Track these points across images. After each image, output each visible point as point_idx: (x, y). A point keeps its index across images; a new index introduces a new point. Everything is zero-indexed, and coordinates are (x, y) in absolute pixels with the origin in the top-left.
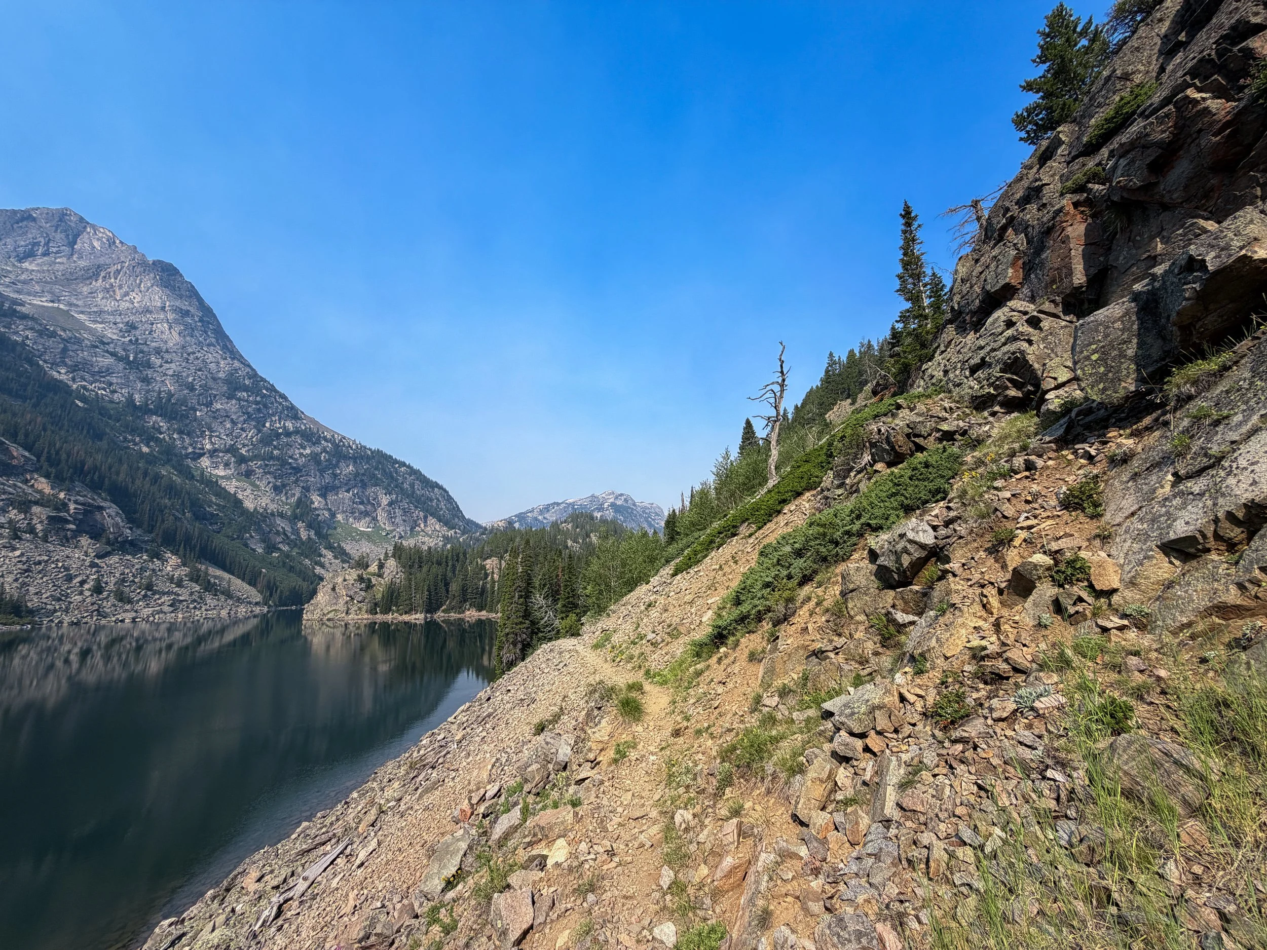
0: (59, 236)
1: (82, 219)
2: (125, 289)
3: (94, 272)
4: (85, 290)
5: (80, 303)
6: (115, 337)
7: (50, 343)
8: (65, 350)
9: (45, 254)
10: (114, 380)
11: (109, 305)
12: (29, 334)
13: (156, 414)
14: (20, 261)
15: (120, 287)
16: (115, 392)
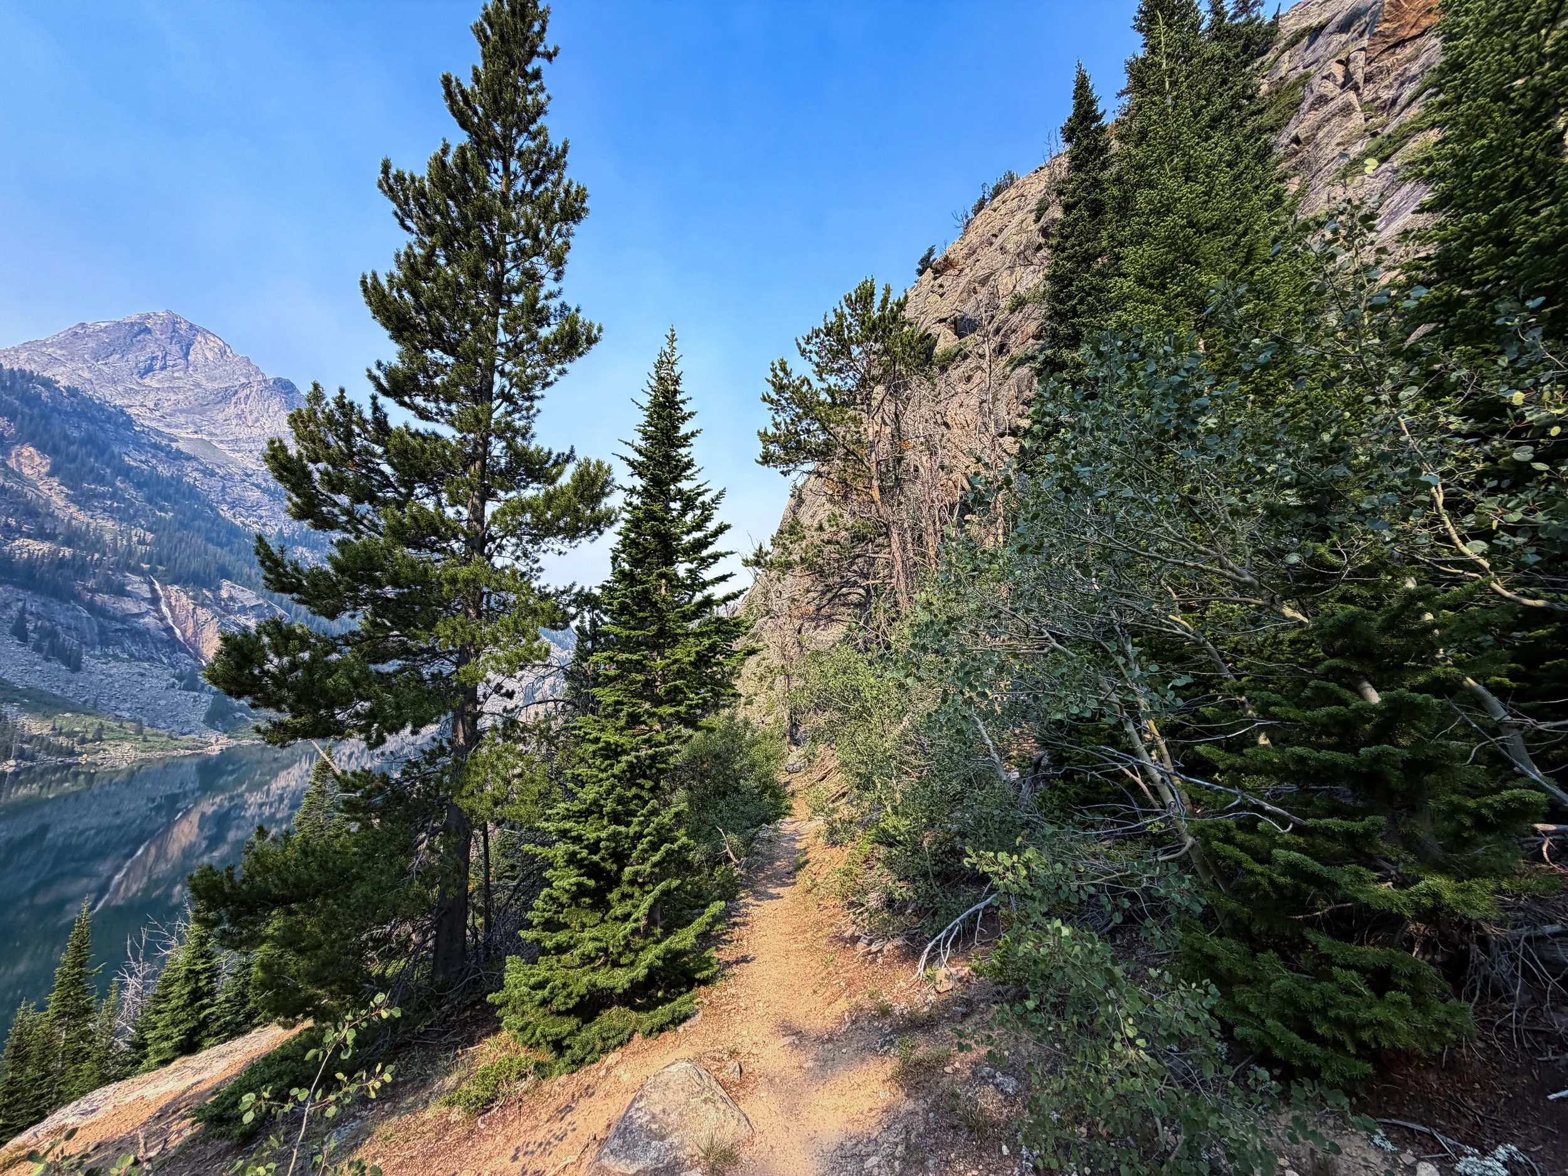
0: (175, 348)
1: (191, 326)
2: (255, 414)
3: (225, 396)
4: (221, 417)
5: (218, 432)
6: (254, 467)
7: (213, 482)
8: (224, 488)
9: (163, 368)
10: (264, 513)
11: (243, 432)
12: (195, 474)
13: (300, 544)
14: (141, 377)
15: (251, 412)
16: (265, 525)
